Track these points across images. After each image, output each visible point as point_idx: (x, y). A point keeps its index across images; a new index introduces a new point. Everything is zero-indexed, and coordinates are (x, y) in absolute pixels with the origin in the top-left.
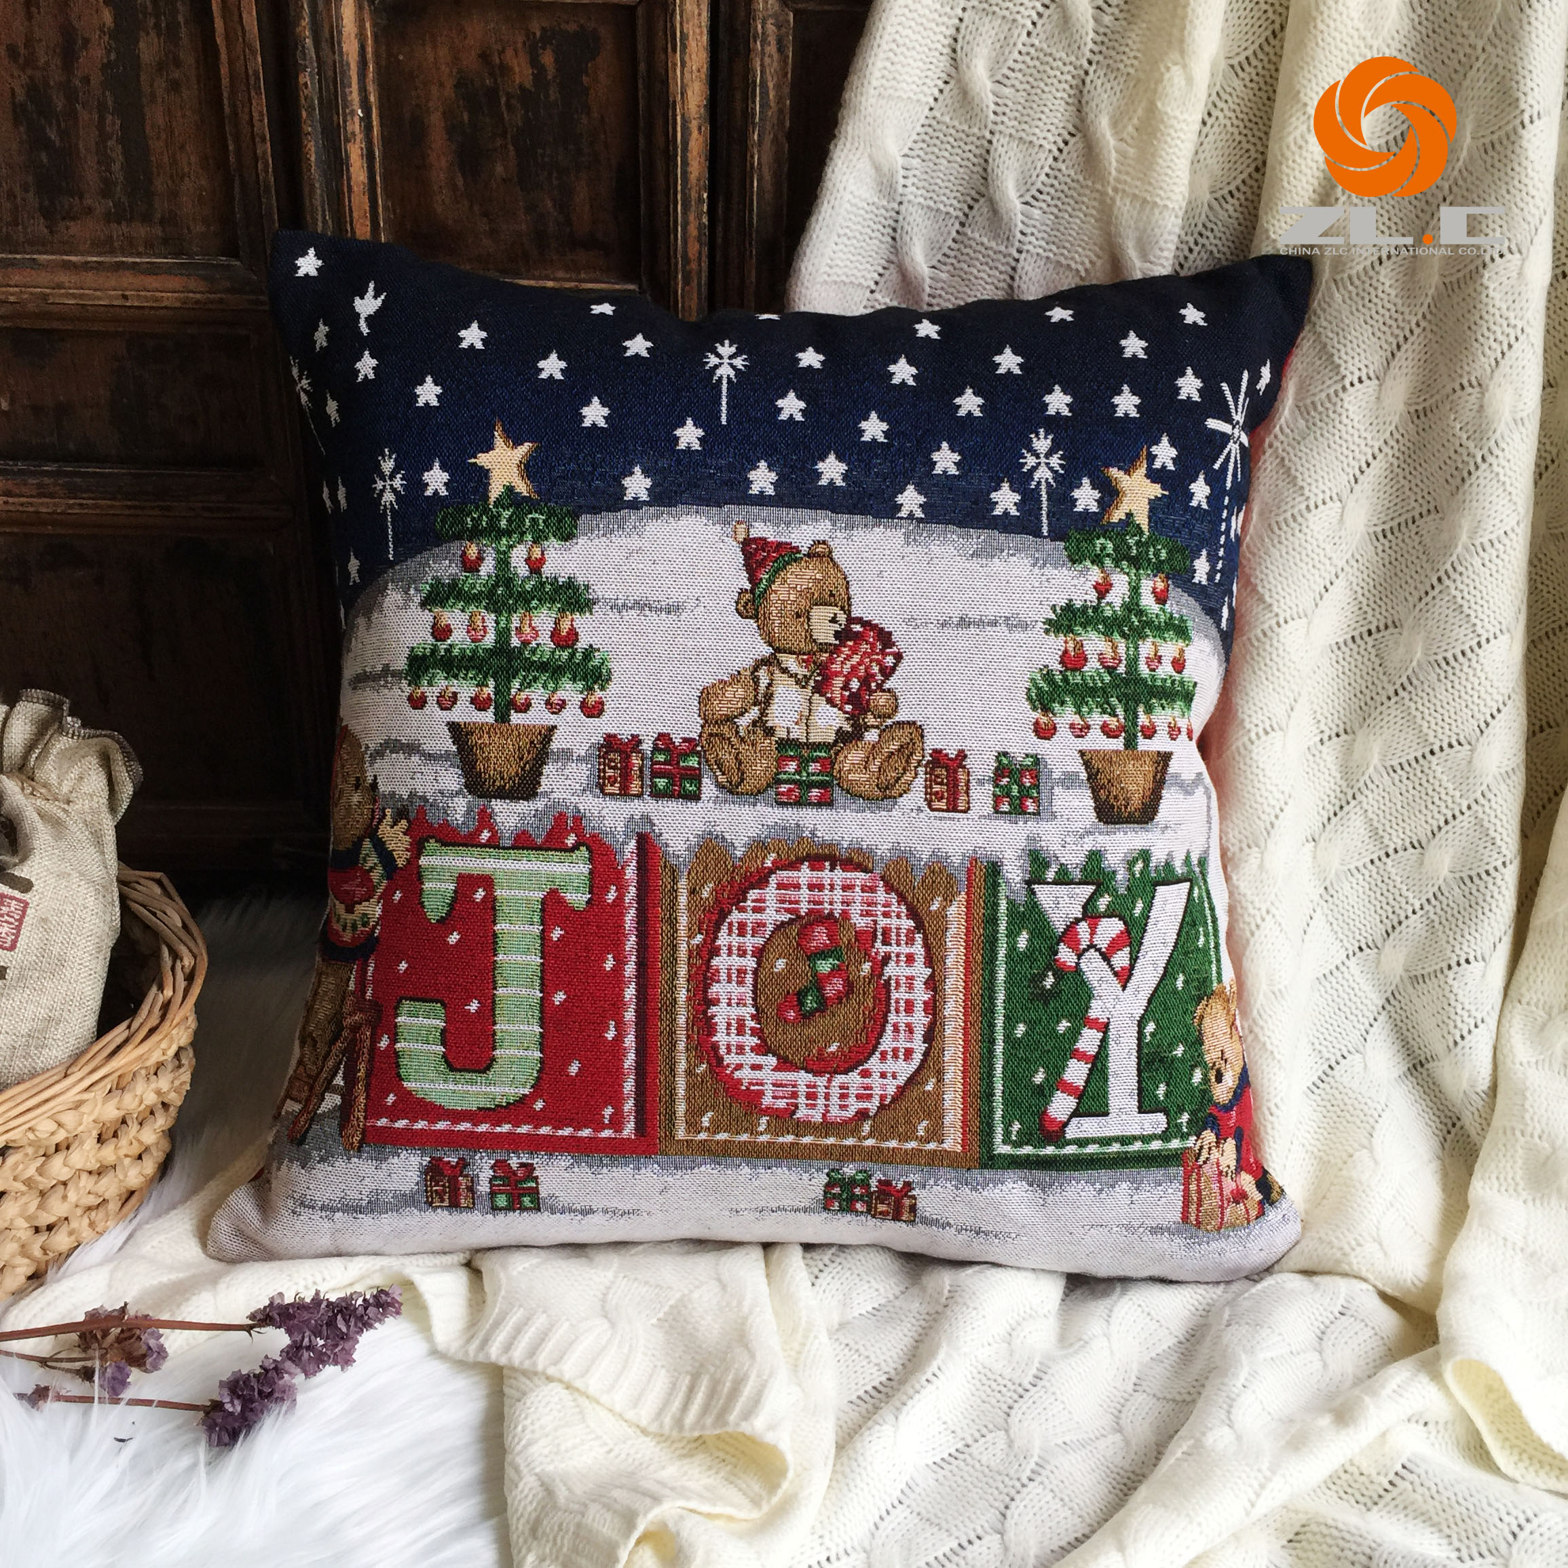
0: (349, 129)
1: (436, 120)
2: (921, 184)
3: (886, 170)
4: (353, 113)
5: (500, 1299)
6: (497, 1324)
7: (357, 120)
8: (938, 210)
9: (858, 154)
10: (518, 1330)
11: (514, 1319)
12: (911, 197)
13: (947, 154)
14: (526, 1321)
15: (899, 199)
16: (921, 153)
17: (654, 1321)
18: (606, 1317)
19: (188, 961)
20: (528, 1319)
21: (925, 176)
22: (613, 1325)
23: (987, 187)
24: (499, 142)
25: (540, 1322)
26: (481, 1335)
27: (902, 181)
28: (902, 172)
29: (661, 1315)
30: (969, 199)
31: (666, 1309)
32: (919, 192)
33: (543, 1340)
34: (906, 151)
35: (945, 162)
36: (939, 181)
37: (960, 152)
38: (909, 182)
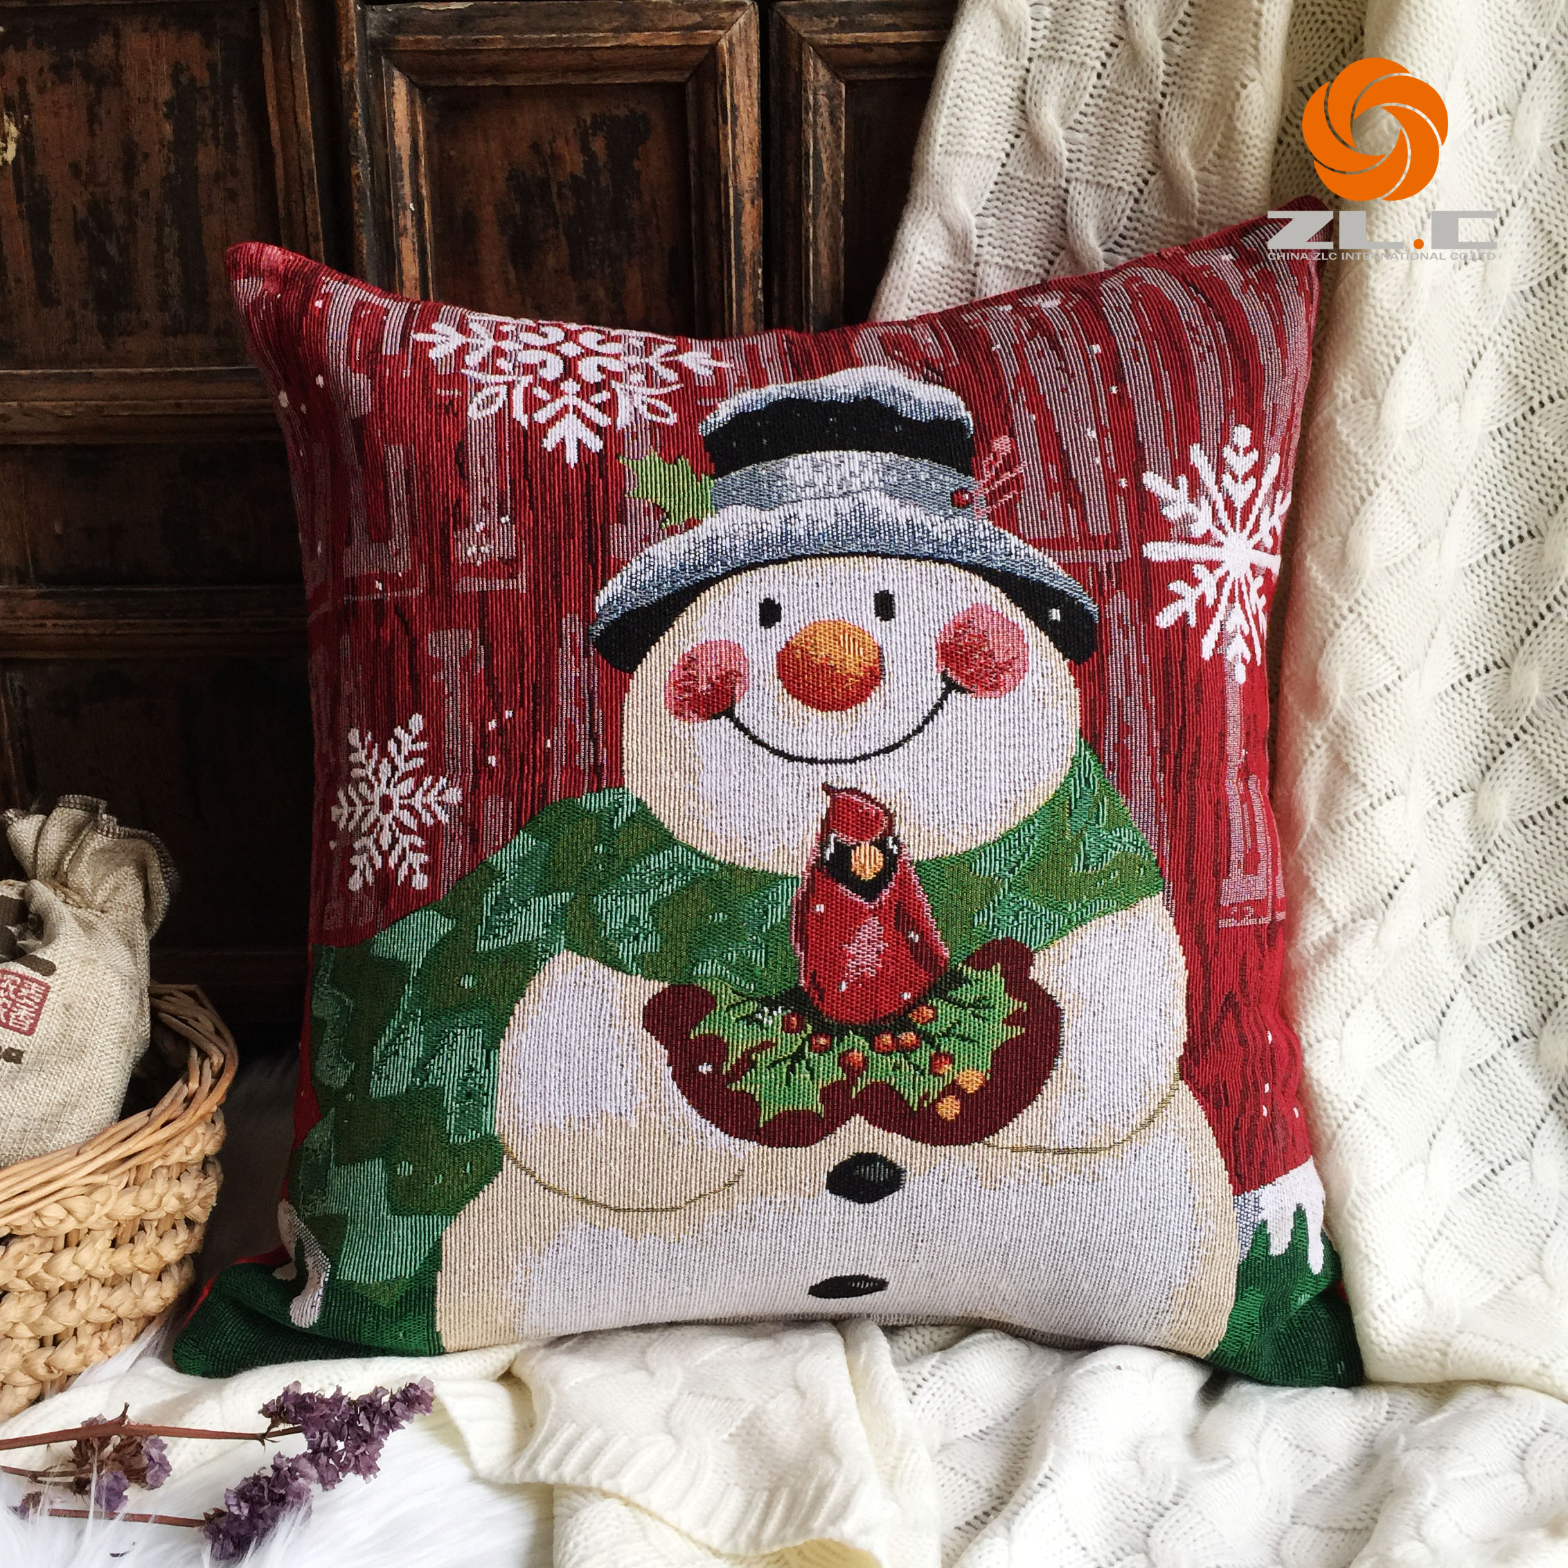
0: (402, 223)
1: (488, 212)
2: (997, 243)
3: (959, 229)
4: (405, 207)
5: (550, 1416)
6: (546, 1441)
7: (409, 214)
8: (1017, 269)
9: (927, 214)
10: (570, 1446)
11: (565, 1436)
12: (988, 257)
13: (1022, 210)
14: (579, 1437)
15: (974, 260)
16: (996, 211)
17: (725, 1436)
18: (670, 1433)
19: (217, 1059)
20: (581, 1434)
21: (1001, 234)
22: (678, 1440)
23: (1067, 239)
24: (551, 231)
25: (595, 1436)
26: (528, 1453)
27: (976, 241)
28: (976, 232)
29: (733, 1430)
30: (1049, 254)
31: (739, 1423)
32: (996, 252)
33: (598, 1454)
34: (980, 210)
35: (1021, 218)
36: (1016, 238)
37: (1036, 205)
38: (984, 242)
